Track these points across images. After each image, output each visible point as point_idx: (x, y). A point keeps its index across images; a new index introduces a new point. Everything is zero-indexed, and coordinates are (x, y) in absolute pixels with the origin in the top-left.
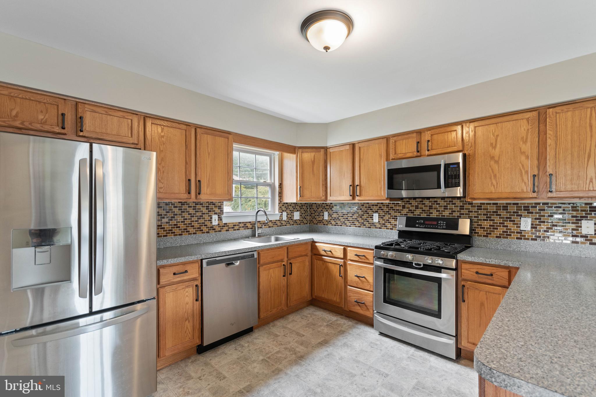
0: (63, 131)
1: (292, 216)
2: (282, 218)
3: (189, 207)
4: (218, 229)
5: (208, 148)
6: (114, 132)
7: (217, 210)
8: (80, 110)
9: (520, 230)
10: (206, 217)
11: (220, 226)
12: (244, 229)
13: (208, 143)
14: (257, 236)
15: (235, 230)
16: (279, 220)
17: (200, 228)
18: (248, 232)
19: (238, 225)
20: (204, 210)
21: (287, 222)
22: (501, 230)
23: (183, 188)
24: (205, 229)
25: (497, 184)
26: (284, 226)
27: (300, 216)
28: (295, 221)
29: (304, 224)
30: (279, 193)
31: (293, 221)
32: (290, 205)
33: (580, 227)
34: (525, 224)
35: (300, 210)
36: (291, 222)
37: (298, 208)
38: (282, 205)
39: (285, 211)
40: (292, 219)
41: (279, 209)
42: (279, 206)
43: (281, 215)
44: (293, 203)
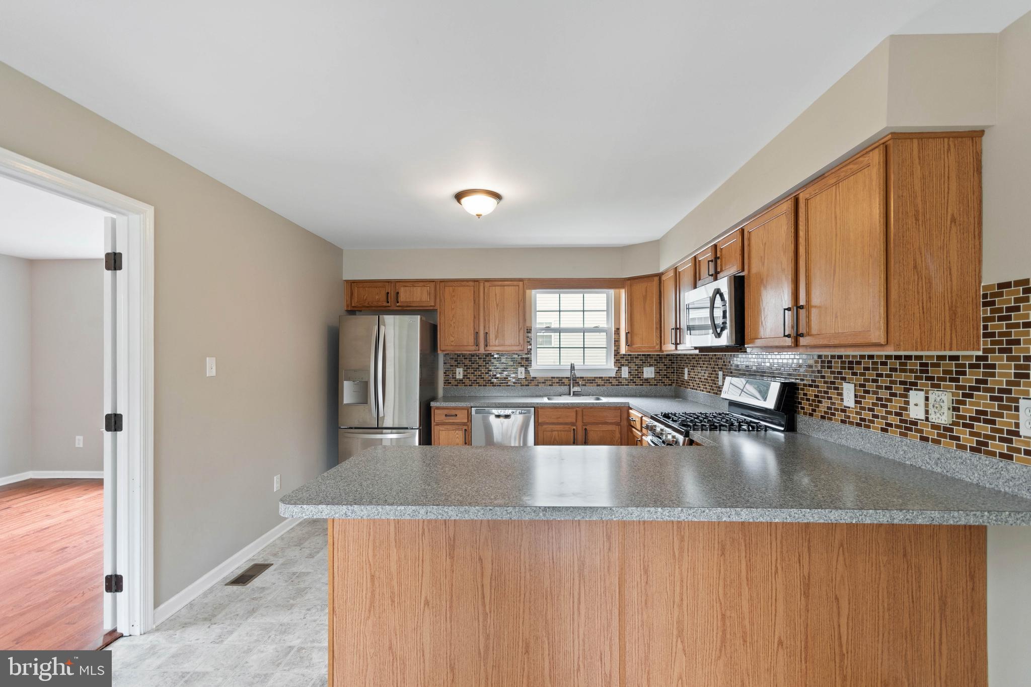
0: (388, 305)
1: (640, 372)
2: (621, 375)
4: (525, 382)
5: (496, 300)
6: (418, 300)
7: (524, 362)
8: (397, 288)
9: (845, 407)
10: (512, 369)
11: (528, 380)
12: (559, 385)
13: (496, 295)
14: (572, 394)
15: (547, 385)
16: (614, 378)
18: (565, 389)
19: (550, 380)
20: (509, 362)
21: (631, 381)
23: (471, 340)
24: (509, 382)
26: (623, 385)
27: (657, 373)
28: (647, 379)
29: (664, 385)
30: (615, 341)
31: (642, 380)
32: (636, 358)
33: (907, 403)
34: (849, 392)
35: (655, 365)
36: (638, 381)
37: (652, 362)
38: (621, 358)
39: (626, 365)
40: (640, 377)
41: (615, 363)
42: (614, 358)
43: (619, 370)
44: (640, 355)
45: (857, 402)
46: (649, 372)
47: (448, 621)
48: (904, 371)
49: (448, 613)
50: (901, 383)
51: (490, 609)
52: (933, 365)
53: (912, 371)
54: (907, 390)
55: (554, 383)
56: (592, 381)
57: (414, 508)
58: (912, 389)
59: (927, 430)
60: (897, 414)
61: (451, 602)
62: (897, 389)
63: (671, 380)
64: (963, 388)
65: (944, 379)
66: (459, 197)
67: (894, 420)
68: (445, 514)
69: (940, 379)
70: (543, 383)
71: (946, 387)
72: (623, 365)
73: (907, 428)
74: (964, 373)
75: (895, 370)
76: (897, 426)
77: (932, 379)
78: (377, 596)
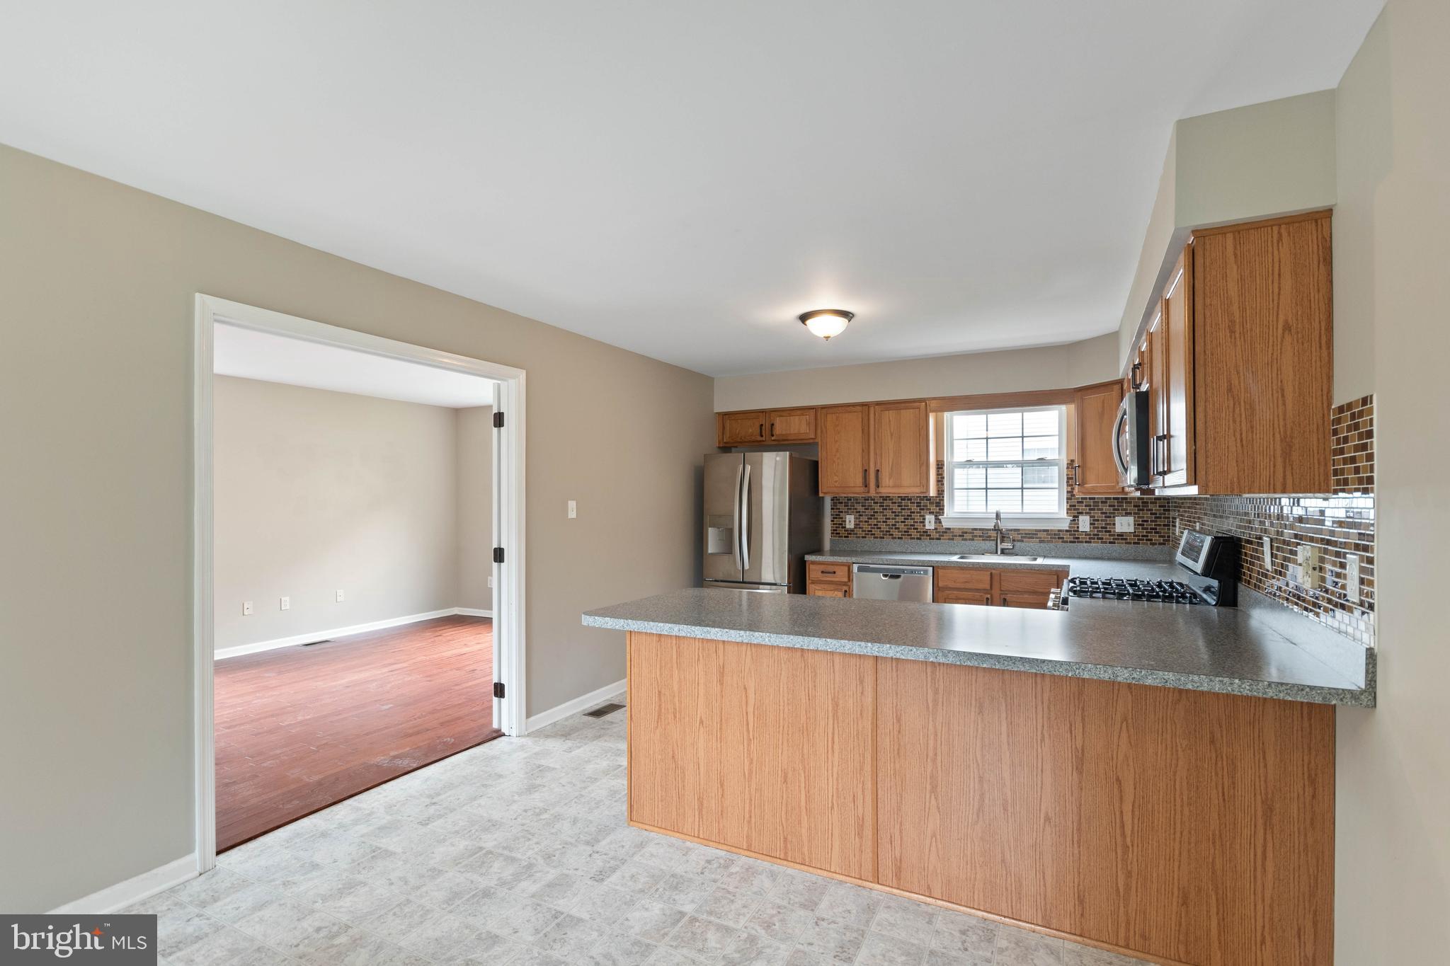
0: (761, 439)
1: (1110, 524)
2: (1078, 527)
3: (892, 503)
4: (935, 535)
5: (890, 428)
6: (796, 431)
7: (933, 508)
8: (772, 419)
9: (1266, 570)
10: (917, 517)
11: (939, 532)
12: (983, 540)
13: (890, 421)
14: (999, 552)
15: (966, 540)
16: (1067, 531)
17: (908, 532)
18: (988, 545)
19: (971, 533)
20: (914, 508)
21: (1091, 537)
23: (859, 480)
24: (914, 533)
26: (1082, 542)
27: (1137, 525)
28: (1121, 535)
29: (1151, 544)
30: (1068, 478)
31: (1114, 535)
32: (1102, 502)
34: (1267, 549)
35: (1135, 513)
36: (1106, 536)
37: (1131, 508)
38: (1078, 502)
39: (1087, 513)
40: (1110, 531)
41: (1068, 509)
42: (1067, 503)
43: (1074, 520)
44: (1110, 498)
45: (1272, 563)
46: (1124, 524)
47: (719, 741)
49: (718, 733)
50: (1295, 536)
51: (753, 736)
54: (1297, 545)
55: (976, 536)
56: (1030, 535)
57: (670, 625)
59: (1308, 598)
61: (721, 724)
62: (1292, 544)
63: (1162, 537)
66: (804, 318)
68: (693, 633)
70: (960, 536)
72: (1082, 513)
73: (1298, 597)
76: (1293, 595)
78: (663, 710)
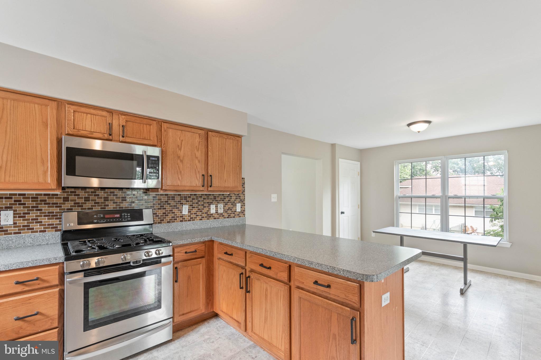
9: (182, 215)
22: (170, 216)
25: (182, 179)
33: (210, 209)
34: (185, 210)
45: (189, 212)
48: (209, 199)
50: (207, 203)
52: (217, 197)
53: (211, 199)
54: (210, 205)
58: (211, 204)
59: (216, 216)
60: (206, 213)
62: (206, 205)
64: (225, 202)
65: (220, 201)
67: (204, 215)
69: (219, 201)
71: (221, 203)
73: (209, 217)
74: (225, 199)
75: (205, 199)
76: (206, 217)
77: (217, 201)
